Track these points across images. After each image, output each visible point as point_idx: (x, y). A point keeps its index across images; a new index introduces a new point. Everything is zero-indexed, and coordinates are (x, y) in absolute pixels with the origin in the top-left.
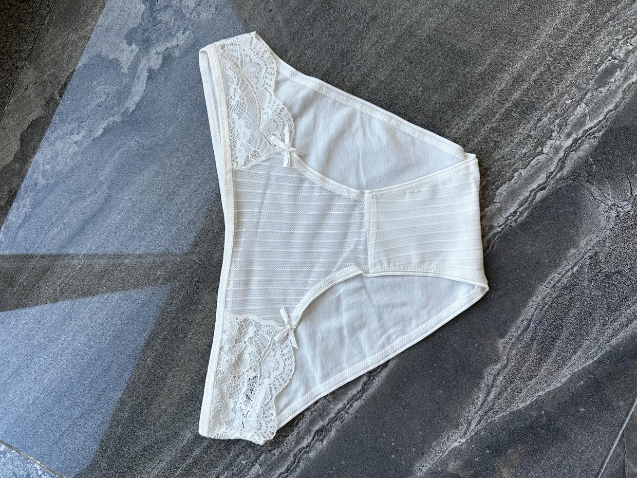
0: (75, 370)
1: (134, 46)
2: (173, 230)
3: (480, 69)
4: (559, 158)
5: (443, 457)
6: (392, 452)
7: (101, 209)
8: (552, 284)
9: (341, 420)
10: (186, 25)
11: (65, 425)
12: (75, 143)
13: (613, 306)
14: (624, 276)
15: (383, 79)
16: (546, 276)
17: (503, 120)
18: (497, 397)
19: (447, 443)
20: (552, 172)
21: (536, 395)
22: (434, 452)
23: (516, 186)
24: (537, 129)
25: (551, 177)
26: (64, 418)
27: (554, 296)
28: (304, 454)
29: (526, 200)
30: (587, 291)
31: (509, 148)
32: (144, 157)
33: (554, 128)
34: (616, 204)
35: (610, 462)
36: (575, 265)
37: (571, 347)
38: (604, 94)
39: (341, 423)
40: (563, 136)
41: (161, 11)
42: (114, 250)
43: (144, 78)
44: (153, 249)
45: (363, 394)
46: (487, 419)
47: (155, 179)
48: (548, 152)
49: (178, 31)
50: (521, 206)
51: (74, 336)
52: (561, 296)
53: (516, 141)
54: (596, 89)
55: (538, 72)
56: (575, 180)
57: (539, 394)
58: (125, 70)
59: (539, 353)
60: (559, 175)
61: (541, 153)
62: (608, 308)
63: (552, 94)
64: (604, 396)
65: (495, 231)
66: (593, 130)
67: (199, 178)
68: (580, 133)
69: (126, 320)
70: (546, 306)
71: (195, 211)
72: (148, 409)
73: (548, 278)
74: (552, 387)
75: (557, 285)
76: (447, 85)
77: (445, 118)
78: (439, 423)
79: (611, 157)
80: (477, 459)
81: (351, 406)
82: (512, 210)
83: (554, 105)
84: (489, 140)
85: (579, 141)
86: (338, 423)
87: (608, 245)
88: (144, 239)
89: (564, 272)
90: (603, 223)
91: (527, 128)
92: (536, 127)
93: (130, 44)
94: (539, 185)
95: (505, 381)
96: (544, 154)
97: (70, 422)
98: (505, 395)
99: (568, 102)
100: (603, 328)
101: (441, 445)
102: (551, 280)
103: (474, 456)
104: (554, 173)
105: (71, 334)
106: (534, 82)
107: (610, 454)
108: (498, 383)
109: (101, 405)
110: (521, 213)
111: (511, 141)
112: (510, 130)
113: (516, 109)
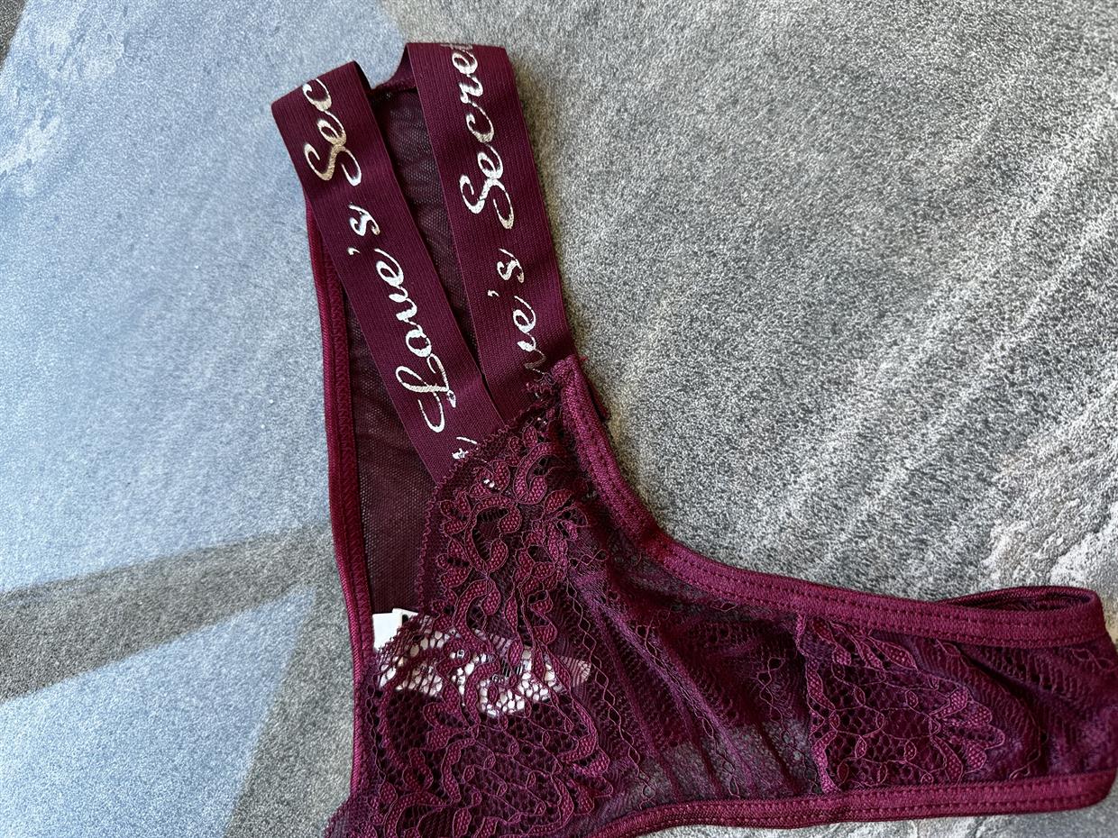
31: (1085, 416)
77: (850, 324)
111: (1091, 392)
112: (1084, 353)
113: (1099, 279)
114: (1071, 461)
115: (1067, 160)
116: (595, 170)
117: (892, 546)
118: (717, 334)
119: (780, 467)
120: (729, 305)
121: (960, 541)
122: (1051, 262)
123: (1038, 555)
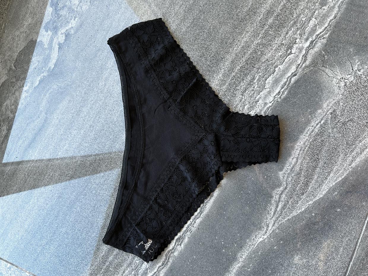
0: (40, 218)
1: (49, 32)
2: (82, 132)
3: (246, 9)
4: (302, 55)
5: (254, 248)
6: (223, 248)
7: (43, 126)
8: (309, 134)
9: (190, 231)
10: (75, 15)
11: (39, 249)
12: (25, 91)
13: (349, 142)
14: (355, 123)
15: (189, 25)
16: (304, 129)
17: (264, 37)
18: (283, 208)
19: (256, 239)
20: (300, 64)
21: (308, 204)
22: (248, 245)
23: (278, 76)
24: (286, 39)
25: (299, 67)
26: (38, 245)
27: (311, 141)
28: (171, 254)
29: (285, 84)
30: (332, 135)
31: (270, 54)
32: (62, 93)
33: (297, 37)
34: (344, 77)
35: (362, 241)
36: (322, 120)
37: (326, 171)
38: (326, 10)
39: (191, 233)
40: (303, 41)
41: (61, 9)
42: (53, 148)
43: (57, 49)
44: (73, 145)
45: (201, 214)
46: (278, 222)
47: (69, 105)
48: (295, 52)
49: (71, 19)
50: (282, 88)
51: (38, 199)
52: (315, 140)
53: (274, 49)
54: (321, 8)
55: (282, 4)
56: (315, 67)
57: (309, 203)
58: (46, 46)
59: (306, 178)
60: (304, 65)
61: (291, 53)
62: (347, 144)
63: (292, 16)
64: (352, 200)
65: (268, 106)
66: (322, 33)
67: (92, 100)
68: (314, 37)
69: (63, 186)
70: (307, 148)
71: (92, 120)
72: (81, 236)
73: (306, 130)
74: (317, 198)
75: (312, 134)
76: (227, 22)
77: (229, 42)
78: (249, 227)
79: (336, 49)
80: (275, 248)
81: (195, 222)
82: (277, 91)
83: (295, 23)
84: (257, 51)
85: (314, 42)
86: (188, 233)
87: (341, 104)
88: (67, 140)
89: (315, 125)
90: (337, 91)
91: (280, 39)
92: (285, 38)
93: (47, 32)
94: (292, 73)
95: (286, 197)
96: (292, 53)
97: (41, 248)
98: (288, 206)
99: (303, 19)
100: (346, 157)
101: (252, 241)
102: (308, 131)
103: (273, 246)
104: (301, 65)
105: (36, 198)
106: (281, 11)
107: (361, 237)
108: (282, 199)
109: (56, 236)
110: (283, 92)
111: (271, 49)
112: (269, 43)
113: (271, 29)
114: (268, 62)
115: (265, 9)
116: (182, 18)
117: (238, 80)
118: (206, 46)
119: (218, 69)
120: (208, 41)
121: (250, 78)
122: (263, 28)
123: (263, 79)
